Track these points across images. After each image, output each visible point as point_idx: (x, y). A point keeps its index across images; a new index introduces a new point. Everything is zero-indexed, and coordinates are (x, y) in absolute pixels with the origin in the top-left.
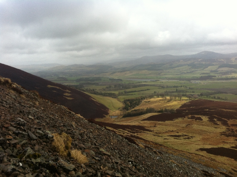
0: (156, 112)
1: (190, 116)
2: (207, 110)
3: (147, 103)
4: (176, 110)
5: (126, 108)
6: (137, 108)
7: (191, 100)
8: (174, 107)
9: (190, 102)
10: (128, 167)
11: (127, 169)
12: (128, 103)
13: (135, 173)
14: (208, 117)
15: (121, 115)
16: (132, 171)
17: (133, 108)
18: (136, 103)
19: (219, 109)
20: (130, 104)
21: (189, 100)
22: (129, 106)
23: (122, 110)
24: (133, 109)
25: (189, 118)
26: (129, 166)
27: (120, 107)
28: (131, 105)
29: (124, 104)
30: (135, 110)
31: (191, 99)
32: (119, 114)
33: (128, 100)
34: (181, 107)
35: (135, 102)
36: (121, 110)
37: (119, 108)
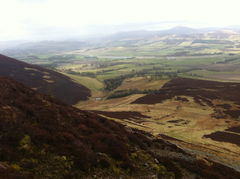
1: (176, 97)
2: (190, 90)
3: (128, 83)
4: (160, 90)
6: (119, 88)
8: (157, 87)
12: (109, 83)
14: (193, 98)
15: (104, 96)
17: (115, 88)
18: (117, 83)
19: (200, 89)
22: (111, 86)
24: (116, 90)
25: (176, 100)
28: (113, 85)
29: (104, 85)
32: (102, 95)
33: (109, 80)
34: (163, 87)
36: (103, 91)
37: (101, 89)
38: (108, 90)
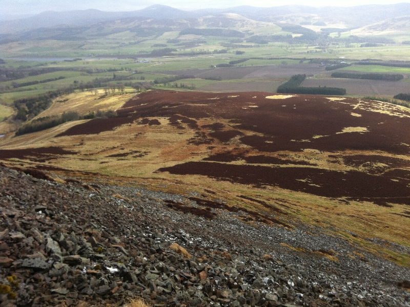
0: (80, 118)
1: (141, 119)
2: (167, 107)
3: (62, 103)
4: (118, 111)
5: (20, 117)
6: (43, 114)
7: (139, 92)
8: (113, 107)
9: (138, 96)
10: (36, 220)
11: (35, 223)
12: (24, 106)
13: (52, 225)
14: (169, 118)
15: (12, 131)
16: (43, 224)
17: (36, 115)
18: (40, 105)
19: (183, 104)
20: (29, 108)
21: (137, 92)
22: (26, 111)
23: (12, 121)
24: (36, 118)
25: (139, 123)
26: (38, 217)
27: (7, 116)
28: (31, 109)
29: (15, 110)
30: (40, 119)
31: (139, 90)
32: (8, 130)
33: (24, 101)
34: (124, 106)
35: (37, 103)
36: (10, 122)
37: (6, 119)
38: (20, 119)
